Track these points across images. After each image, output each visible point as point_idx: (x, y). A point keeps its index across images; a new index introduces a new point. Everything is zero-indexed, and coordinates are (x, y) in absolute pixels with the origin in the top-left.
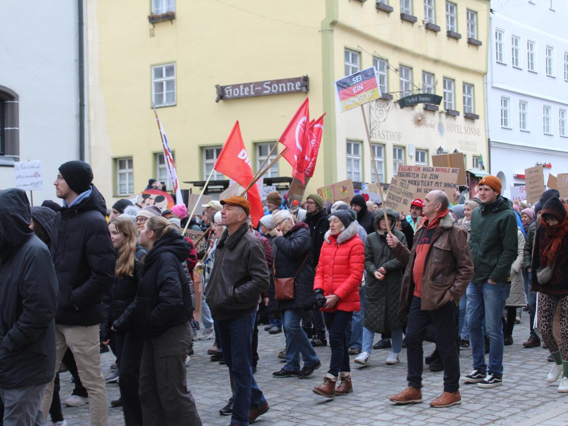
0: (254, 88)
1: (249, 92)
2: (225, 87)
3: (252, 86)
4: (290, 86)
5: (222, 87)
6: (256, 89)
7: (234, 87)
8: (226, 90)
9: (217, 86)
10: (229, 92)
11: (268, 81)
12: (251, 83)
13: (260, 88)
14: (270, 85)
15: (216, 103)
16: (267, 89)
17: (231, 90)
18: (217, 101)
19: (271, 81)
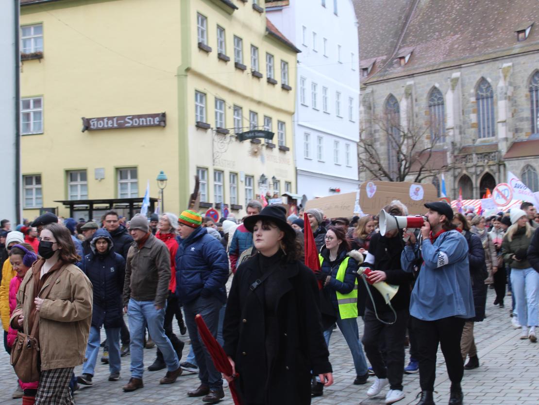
0: (117, 121)
1: (113, 124)
2: (91, 119)
3: (115, 119)
4: (150, 120)
5: (87, 119)
6: (119, 122)
7: (99, 119)
8: (91, 122)
9: (83, 119)
10: (94, 124)
11: (130, 116)
12: (114, 117)
13: (122, 121)
14: (132, 119)
15: (82, 133)
16: (129, 123)
17: (95, 122)
18: (83, 131)
19: (133, 116)
